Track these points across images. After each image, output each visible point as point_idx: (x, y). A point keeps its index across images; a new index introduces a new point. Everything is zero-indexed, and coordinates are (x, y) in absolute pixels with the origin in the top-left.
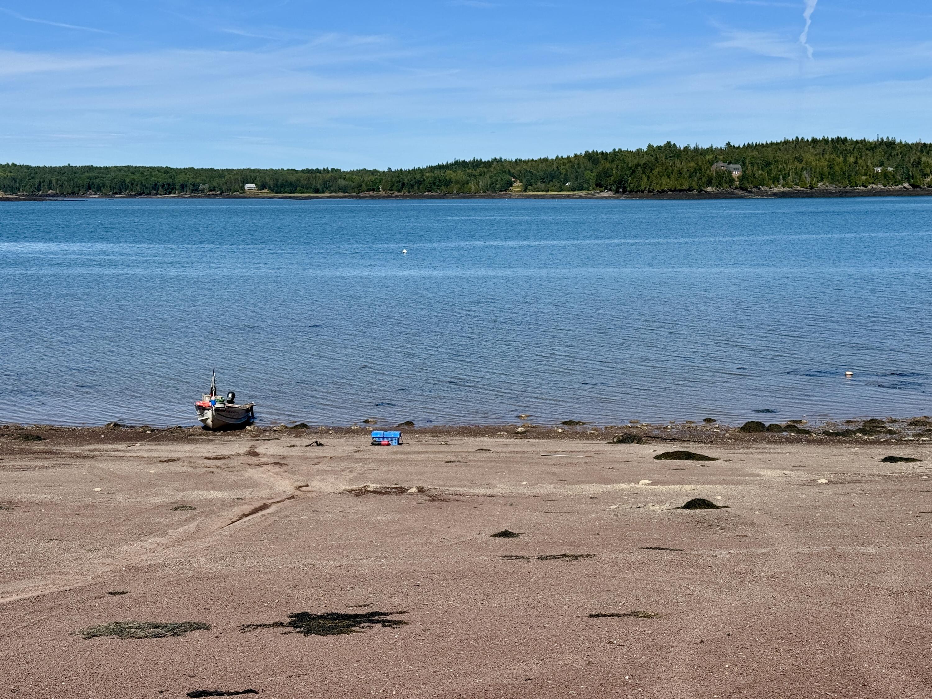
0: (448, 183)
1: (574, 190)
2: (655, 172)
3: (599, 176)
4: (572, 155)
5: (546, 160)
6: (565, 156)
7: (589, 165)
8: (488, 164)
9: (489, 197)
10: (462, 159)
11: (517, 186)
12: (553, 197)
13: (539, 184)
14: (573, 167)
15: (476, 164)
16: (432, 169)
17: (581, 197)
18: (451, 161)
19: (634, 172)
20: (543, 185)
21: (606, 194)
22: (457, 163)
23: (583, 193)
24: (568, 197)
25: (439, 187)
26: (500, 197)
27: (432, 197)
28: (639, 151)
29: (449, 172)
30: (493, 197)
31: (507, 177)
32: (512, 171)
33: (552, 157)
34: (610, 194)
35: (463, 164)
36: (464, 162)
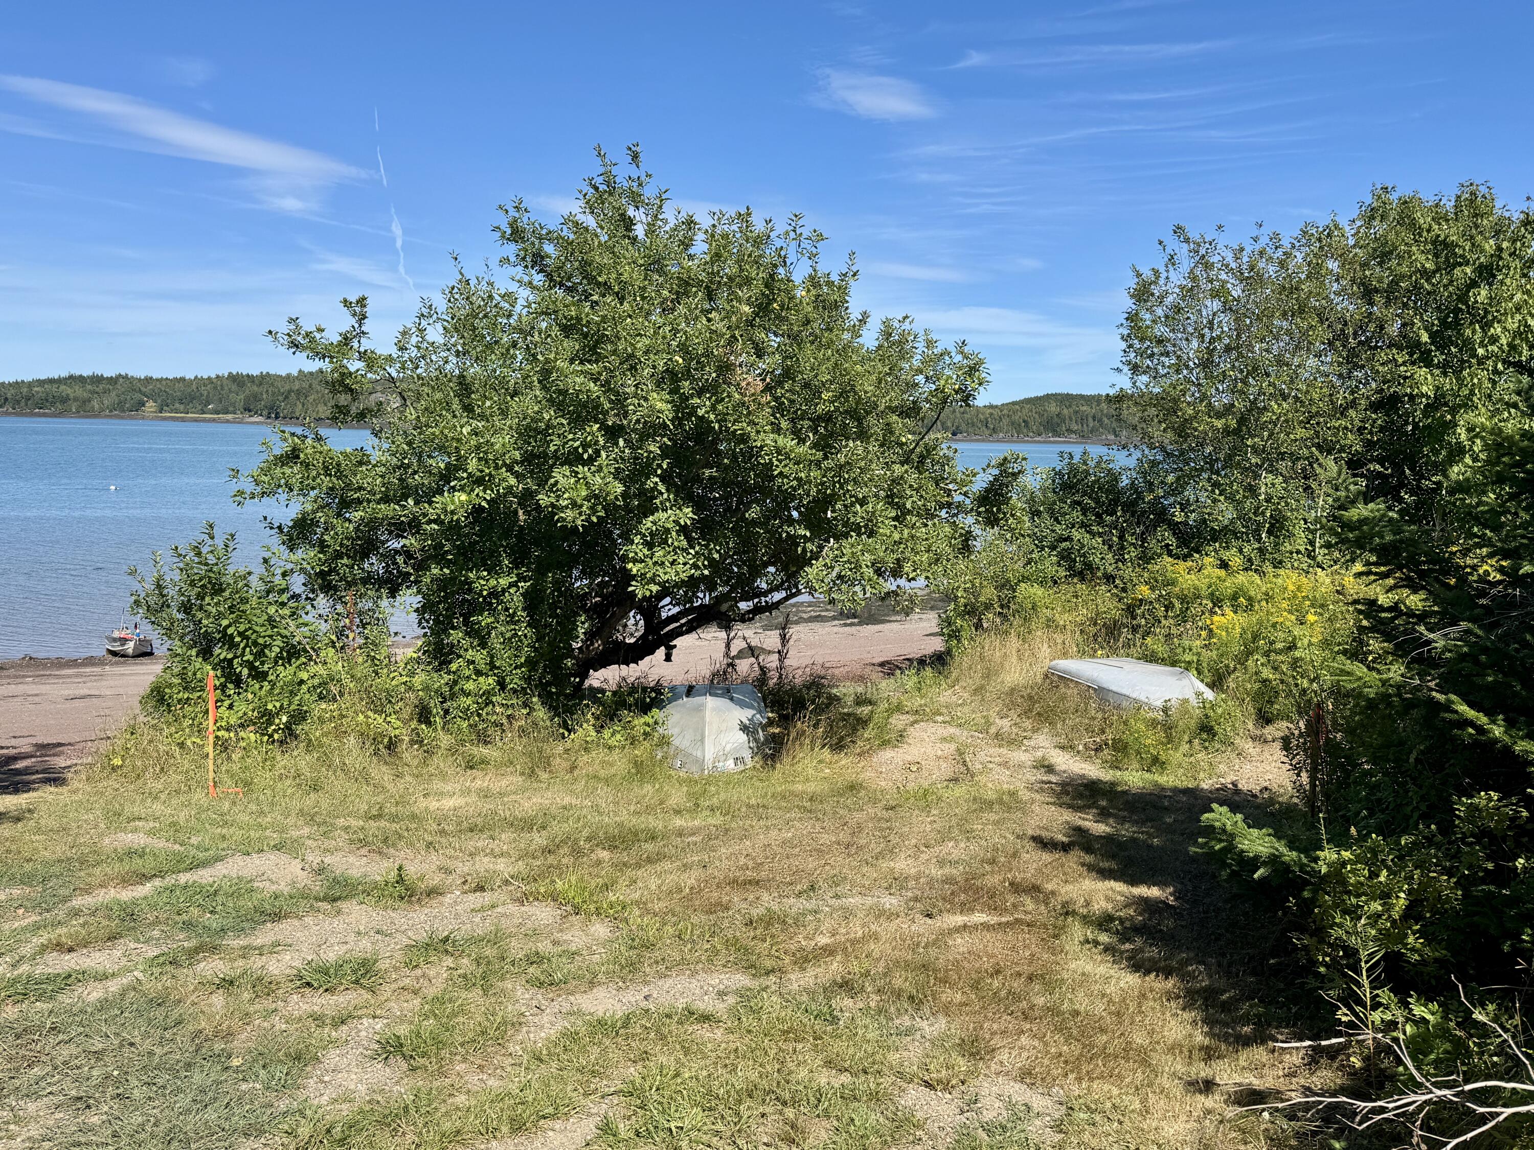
0: (65, 400)
1: (217, 412)
2: (311, 398)
3: (247, 399)
4: (213, 376)
5: (182, 379)
6: (205, 377)
7: (234, 387)
8: (113, 381)
9: (117, 417)
10: (78, 373)
11: (150, 406)
12: (196, 420)
13: (177, 405)
14: (215, 388)
15: (97, 380)
16: (41, 383)
17: (228, 421)
18: (65, 374)
19: (286, 397)
20: (182, 407)
21: (256, 419)
22: (71, 377)
23: (230, 417)
24: (214, 420)
25: (53, 404)
26: (131, 418)
27: (45, 415)
28: (289, 375)
29: (63, 387)
30: (122, 418)
31: (138, 396)
32: (143, 389)
33: (190, 376)
34: (260, 419)
35: (81, 379)
36: (81, 376)
